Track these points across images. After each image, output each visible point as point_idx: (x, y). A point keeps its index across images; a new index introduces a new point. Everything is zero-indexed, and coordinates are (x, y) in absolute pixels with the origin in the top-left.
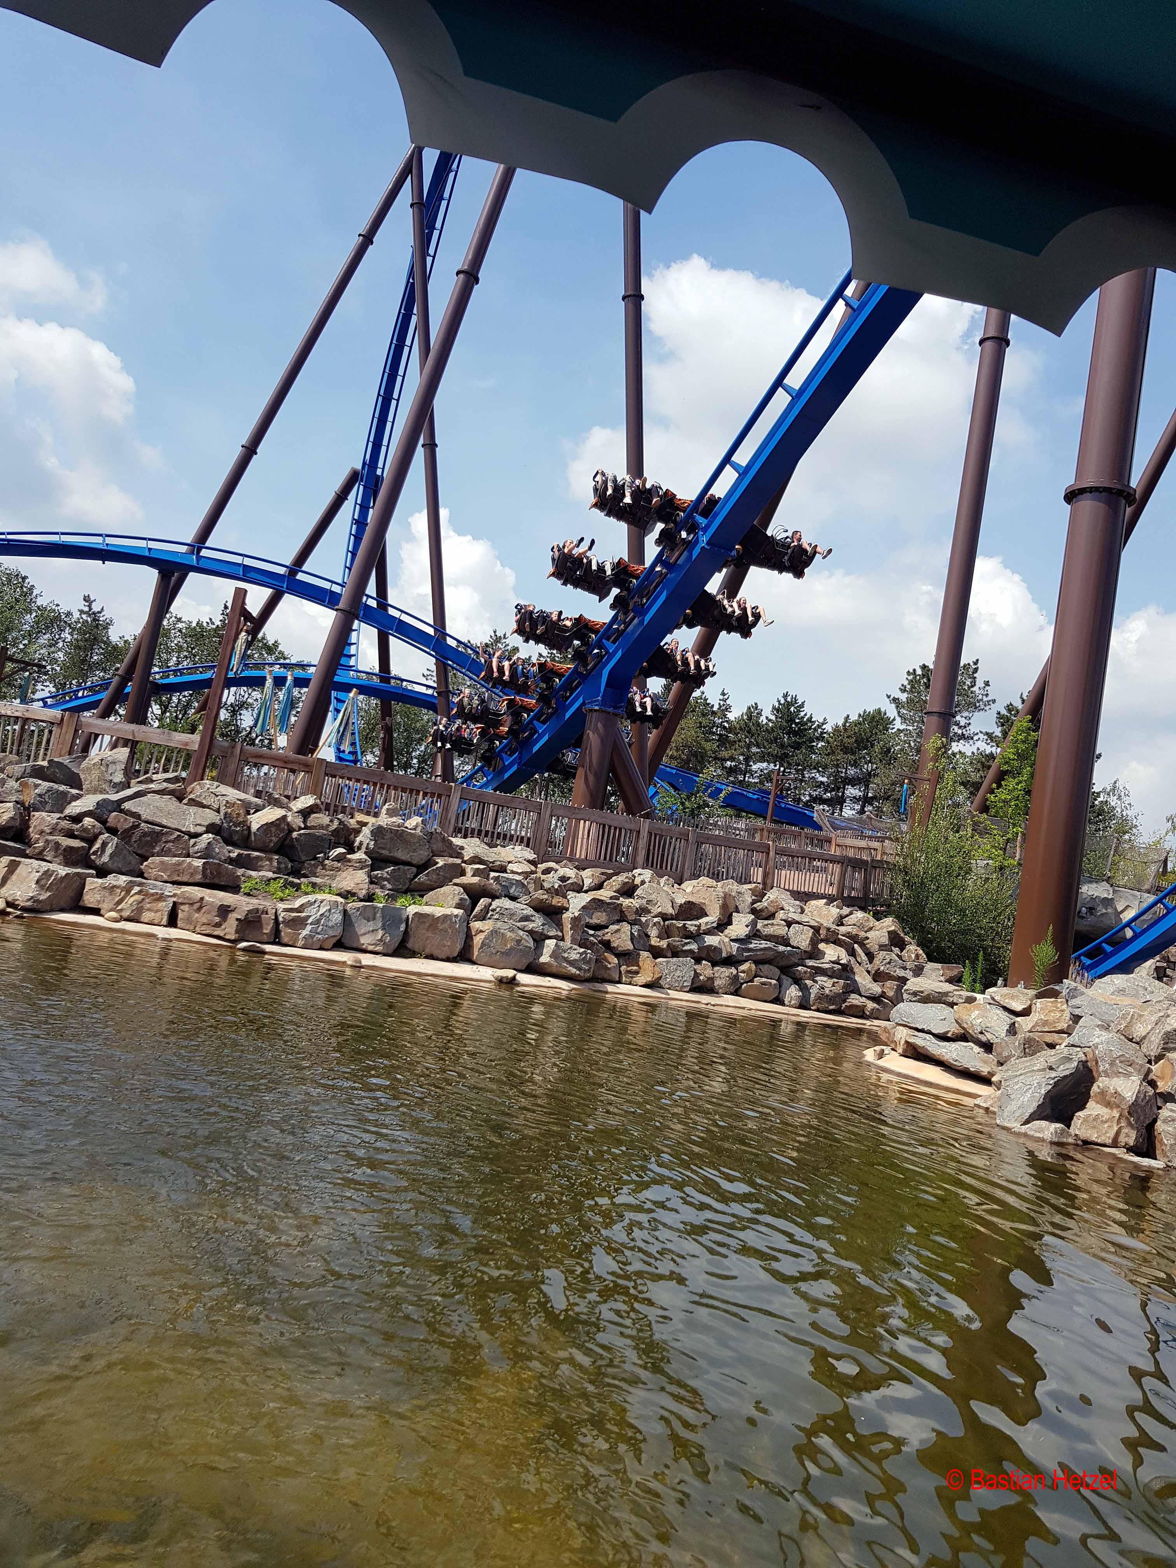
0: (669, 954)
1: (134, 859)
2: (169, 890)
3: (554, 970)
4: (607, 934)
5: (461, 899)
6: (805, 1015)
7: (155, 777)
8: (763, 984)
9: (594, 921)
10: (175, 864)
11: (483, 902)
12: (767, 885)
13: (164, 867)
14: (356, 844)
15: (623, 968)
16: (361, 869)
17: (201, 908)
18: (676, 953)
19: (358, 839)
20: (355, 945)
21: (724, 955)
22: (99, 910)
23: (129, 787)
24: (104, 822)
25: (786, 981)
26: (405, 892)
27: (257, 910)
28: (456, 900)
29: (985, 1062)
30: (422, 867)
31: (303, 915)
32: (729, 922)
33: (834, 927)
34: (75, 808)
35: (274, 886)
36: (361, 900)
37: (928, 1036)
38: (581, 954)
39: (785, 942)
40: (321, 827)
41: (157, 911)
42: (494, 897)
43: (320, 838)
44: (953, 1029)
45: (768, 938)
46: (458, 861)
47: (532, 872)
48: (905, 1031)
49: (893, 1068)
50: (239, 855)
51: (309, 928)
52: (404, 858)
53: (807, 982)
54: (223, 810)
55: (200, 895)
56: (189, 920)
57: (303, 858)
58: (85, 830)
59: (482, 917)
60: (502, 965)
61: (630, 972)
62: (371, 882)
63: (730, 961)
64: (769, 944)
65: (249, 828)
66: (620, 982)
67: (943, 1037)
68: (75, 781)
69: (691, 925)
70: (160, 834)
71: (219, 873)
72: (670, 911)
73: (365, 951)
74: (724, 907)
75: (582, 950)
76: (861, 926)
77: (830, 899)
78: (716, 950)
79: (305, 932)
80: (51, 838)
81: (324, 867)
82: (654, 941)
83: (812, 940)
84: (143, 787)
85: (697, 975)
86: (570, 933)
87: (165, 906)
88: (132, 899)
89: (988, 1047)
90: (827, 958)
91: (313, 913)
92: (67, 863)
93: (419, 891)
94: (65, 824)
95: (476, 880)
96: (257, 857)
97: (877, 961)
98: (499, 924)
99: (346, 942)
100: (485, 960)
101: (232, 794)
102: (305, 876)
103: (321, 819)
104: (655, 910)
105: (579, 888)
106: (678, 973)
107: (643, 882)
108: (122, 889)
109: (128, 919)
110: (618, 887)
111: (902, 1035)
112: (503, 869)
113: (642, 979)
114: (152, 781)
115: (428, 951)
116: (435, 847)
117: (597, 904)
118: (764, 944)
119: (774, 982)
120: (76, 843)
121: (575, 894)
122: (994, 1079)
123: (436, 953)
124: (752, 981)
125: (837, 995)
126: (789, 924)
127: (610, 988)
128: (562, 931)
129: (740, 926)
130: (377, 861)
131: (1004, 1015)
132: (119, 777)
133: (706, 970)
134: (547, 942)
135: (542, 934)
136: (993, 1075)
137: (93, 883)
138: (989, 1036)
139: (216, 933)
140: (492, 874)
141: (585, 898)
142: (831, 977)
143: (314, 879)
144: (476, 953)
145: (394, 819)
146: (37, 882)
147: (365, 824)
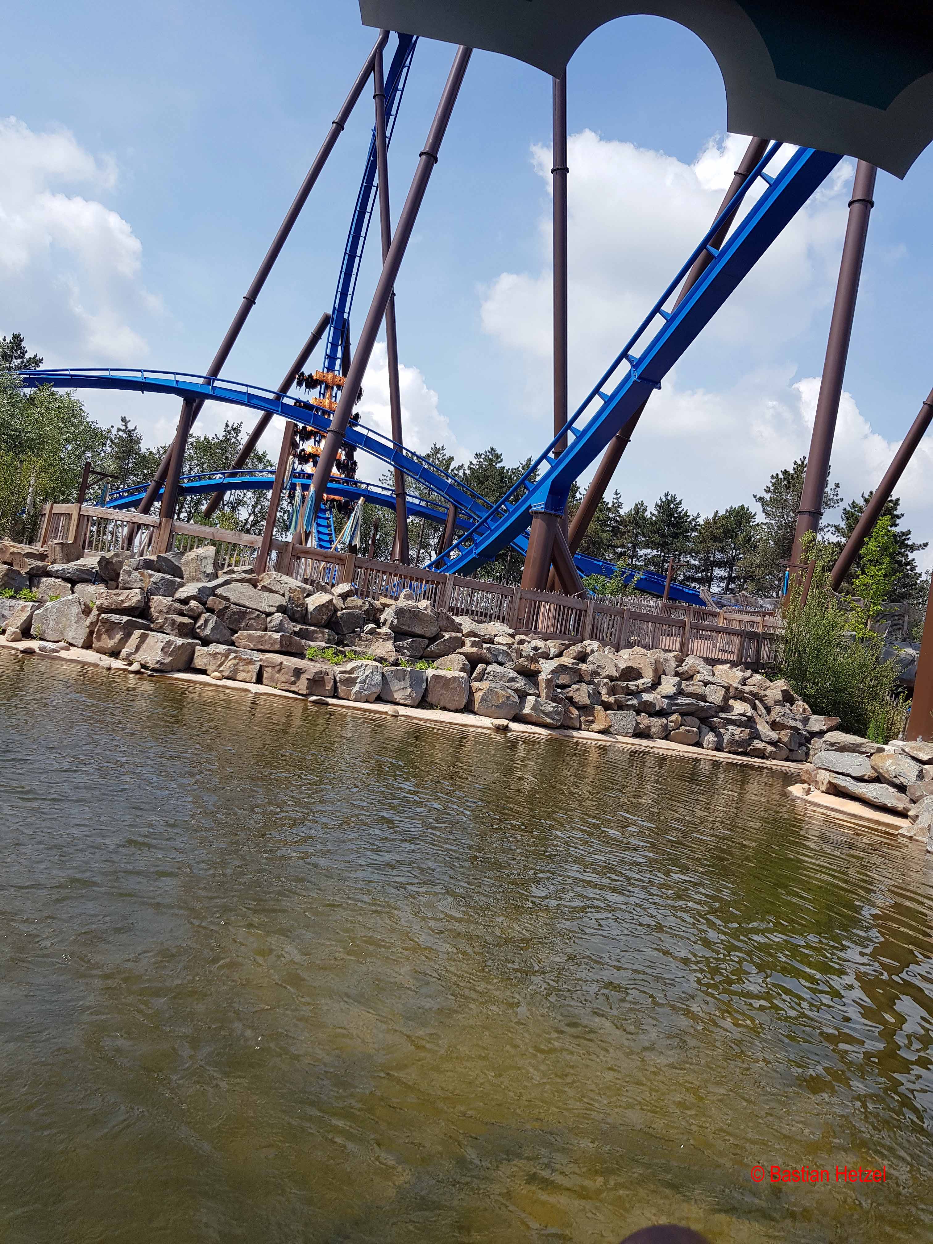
0: (616, 708)
1: (227, 632)
2: (256, 656)
3: (534, 720)
4: (571, 692)
5: (464, 665)
6: (721, 756)
7: (236, 569)
8: (688, 731)
9: (560, 682)
10: (259, 637)
11: (480, 667)
12: (684, 652)
13: (250, 638)
14: (382, 621)
15: (583, 718)
16: (387, 640)
17: (280, 670)
18: (620, 706)
19: (383, 617)
20: (390, 699)
21: (657, 708)
22: (206, 670)
23: (217, 577)
24: (204, 604)
25: (705, 729)
26: (421, 658)
27: (321, 672)
28: (461, 665)
29: (899, 800)
30: (433, 640)
31: (353, 676)
32: (659, 683)
33: (740, 687)
34: (183, 593)
35: (329, 653)
36: (392, 665)
37: (848, 779)
38: (554, 707)
39: (703, 698)
40: (356, 608)
41: (248, 672)
42: (488, 663)
43: (357, 617)
44: (869, 773)
45: (690, 695)
46: (460, 635)
47: (513, 644)
48: (828, 773)
49: (821, 803)
50: (301, 629)
51: (358, 686)
52: (419, 632)
53: (721, 730)
54: (287, 594)
55: (280, 661)
56: (272, 679)
57: (345, 631)
58: (192, 610)
59: (480, 679)
60: (496, 715)
61: (588, 721)
62: (396, 651)
63: (662, 713)
64: (692, 701)
65: (307, 608)
66: (580, 729)
67: (860, 779)
68: (177, 572)
69: (632, 685)
70: (245, 613)
71: (291, 644)
72: (616, 674)
73: (398, 704)
74: (656, 670)
75: (555, 705)
76: (760, 686)
77: (734, 665)
78: (652, 704)
79: (356, 689)
80: (169, 616)
81: (361, 639)
82: (605, 698)
83: (724, 697)
84: (227, 577)
85: (638, 724)
86: (545, 691)
87: (255, 668)
88: (230, 663)
89: (902, 788)
90: (736, 711)
91: (360, 675)
92: (181, 635)
93: (431, 658)
94: (177, 605)
95: (474, 650)
96: (313, 631)
97: (773, 714)
98: (493, 684)
99: (384, 697)
100: (483, 711)
101: (293, 582)
102: (347, 646)
103: (356, 601)
104: (604, 673)
105: (546, 656)
106: (623, 723)
107: (592, 652)
108: (223, 655)
109: (227, 678)
110: (575, 655)
111: (825, 777)
112: (491, 641)
113: (597, 727)
114: (234, 572)
115: (442, 704)
116: (441, 624)
117: (562, 669)
118: (688, 700)
119: (695, 730)
120: (186, 620)
121: (545, 660)
122: (910, 813)
123: (448, 706)
124: (678, 729)
125: (744, 741)
126: (706, 684)
127: (575, 734)
128: (538, 690)
129: (668, 686)
130: (399, 634)
131: (913, 763)
132: (210, 569)
133: (644, 720)
134: (528, 698)
135: (524, 692)
136: (908, 810)
137: (200, 650)
138: (902, 780)
139: (292, 689)
140: (485, 645)
141: (554, 663)
142: (739, 726)
143: (354, 648)
144: (477, 706)
145: (410, 602)
146: (162, 650)
147: (389, 606)
